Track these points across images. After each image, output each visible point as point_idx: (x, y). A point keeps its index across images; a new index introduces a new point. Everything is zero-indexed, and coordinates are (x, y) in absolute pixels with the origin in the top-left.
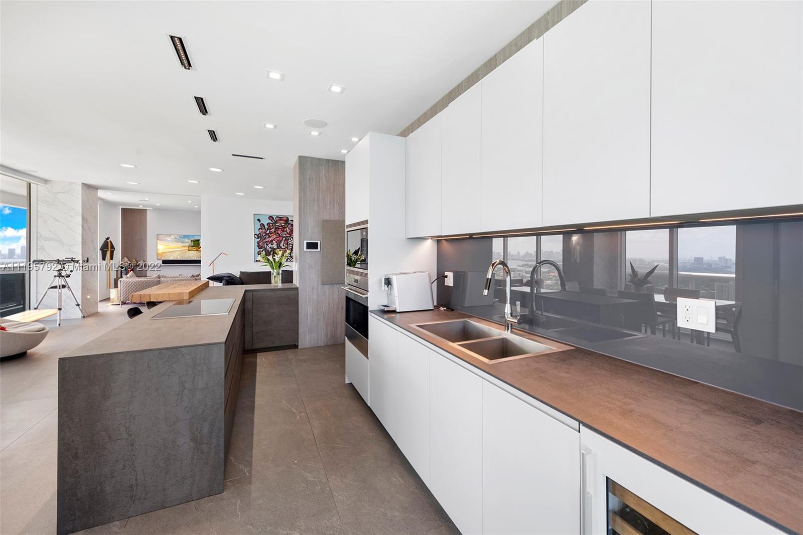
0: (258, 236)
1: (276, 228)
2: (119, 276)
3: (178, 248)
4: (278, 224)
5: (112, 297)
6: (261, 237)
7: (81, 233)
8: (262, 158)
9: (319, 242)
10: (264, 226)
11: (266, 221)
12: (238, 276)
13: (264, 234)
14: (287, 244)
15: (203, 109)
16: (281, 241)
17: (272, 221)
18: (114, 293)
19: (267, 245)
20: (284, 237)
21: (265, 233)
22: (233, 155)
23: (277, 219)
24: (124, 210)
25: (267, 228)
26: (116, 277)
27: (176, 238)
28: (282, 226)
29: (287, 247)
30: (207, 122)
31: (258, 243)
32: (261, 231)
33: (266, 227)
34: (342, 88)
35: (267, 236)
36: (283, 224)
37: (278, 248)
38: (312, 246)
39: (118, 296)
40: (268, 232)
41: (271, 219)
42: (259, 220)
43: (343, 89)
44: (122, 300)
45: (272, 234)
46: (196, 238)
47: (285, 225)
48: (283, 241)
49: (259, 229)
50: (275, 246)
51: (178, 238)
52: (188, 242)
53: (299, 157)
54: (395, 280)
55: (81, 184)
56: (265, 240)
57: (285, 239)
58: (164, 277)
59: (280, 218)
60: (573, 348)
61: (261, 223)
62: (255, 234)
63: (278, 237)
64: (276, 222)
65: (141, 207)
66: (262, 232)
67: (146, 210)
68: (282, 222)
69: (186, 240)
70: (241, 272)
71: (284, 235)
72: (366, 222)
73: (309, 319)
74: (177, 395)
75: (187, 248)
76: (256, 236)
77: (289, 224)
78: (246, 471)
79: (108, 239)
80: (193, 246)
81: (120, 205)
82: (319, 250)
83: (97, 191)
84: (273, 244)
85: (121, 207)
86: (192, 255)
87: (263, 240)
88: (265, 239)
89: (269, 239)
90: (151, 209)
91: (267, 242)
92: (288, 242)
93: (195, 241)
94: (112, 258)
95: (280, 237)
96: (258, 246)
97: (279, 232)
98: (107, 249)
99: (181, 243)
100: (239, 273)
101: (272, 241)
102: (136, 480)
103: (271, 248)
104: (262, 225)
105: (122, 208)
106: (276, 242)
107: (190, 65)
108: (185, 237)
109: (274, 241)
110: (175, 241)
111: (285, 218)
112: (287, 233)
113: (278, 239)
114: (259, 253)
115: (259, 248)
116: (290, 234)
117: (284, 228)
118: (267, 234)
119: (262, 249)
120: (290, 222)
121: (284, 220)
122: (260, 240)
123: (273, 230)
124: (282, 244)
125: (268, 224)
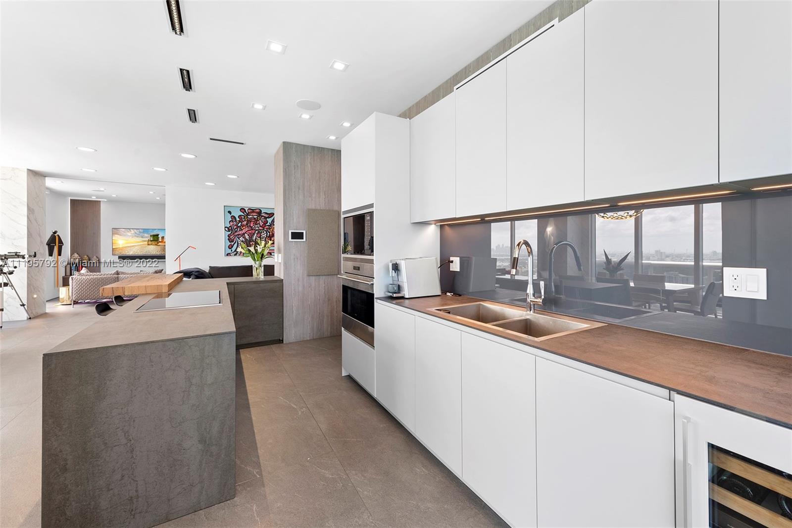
0: (229, 229)
1: (248, 221)
2: (68, 273)
3: (138, 242)
4: (251, 216)
5: (61, 296)
6: (232, 230)
7: (26, 224)
8: (243, 144)
9: (304, 232)
10: (235, 219)
11: (237, 214)
12: (208, 272)
13: (235, 227)
15: (188, 85)
16: (254, 234)
17: (243, 213)
18: (63, 292)
19: (239, 238)
20: (257, 230)
21: (236, 225)
22: (211, 139)
23: (249, 211)
24: (74, 203)
25: (239, 221)
26: (64, 275)
27: (136, 233)
28: (255, 219)
30: (189, 100)
31: (229, 236)
32: (231, 223)
33: (238, 219)
34: (346, 65)
35: (239, 230)
36: (255, 217)
38: (297, 236)
39: (69, 295)
40: (239, 225)
41: (243, 211)
42: (230, 212)
43: (347, 67)
44: (74, 299)
45: (244, 227)
46: (155, 233)
47: (257, 218)
48: (256, 235)
49: (230, 221)
51: (138, 233)
52: (147, 237)
53: (284, 143)
54: (403, 266)
55: (26, 170)
57: (258, 232)
58: (123, 273)
59: (253, 211)
60: (606, 325)
61: (232, 215)
62: (225, 227)
63: (250, 230)
64: (248, 215)
65: (94, 198)
66: (233, 224)
67: (100, 201)
68: (254, 214)
69: (146, 235)
70: (210, 267)
71: (257, 228)
72: (371, 206)
73: (294, 312)
74: (183, 392)
75: (146, 243)
76: (226, 229)
77: (262, 216)
78: (255, 473)
79: (55, 233)
80: (151, 241)
81: (70, 196)
82: (304, 240)
83: (45, 179)
84: (245, 237)
85: (70, 198)
86: (153, 250)
87: (234, 234)
88: (236, 232)
89: (241, 232)
90: (105, 200)
91: (239, 235)
92: (261, 235)
93: (154, 236)
94: (60, 254)
95: (252, 229)
96: (228, 239)
97: (252, 225)
98: (54, 243)
99: (141, 238)
100: (209, 268)
101: (244, 234)
102: (137, 491)
104: (233, 217)
105: (71, 200)
107: (182, 30)
108: (145, 231)
109: (246, 234)
110: (135, 236)
111: (258, 210)
112: (260, 226)
113: (250, 232)
114: (230, 247)
115: (230, 242)
116: (263, 227)
117: (257, 220)
118: (238, 227)
119: (233, 243)
120: (263, 214)
121: (256, 213)
122: (231, 233)
123: (245, 223)
124: (255, 237)
125: (240, 216)
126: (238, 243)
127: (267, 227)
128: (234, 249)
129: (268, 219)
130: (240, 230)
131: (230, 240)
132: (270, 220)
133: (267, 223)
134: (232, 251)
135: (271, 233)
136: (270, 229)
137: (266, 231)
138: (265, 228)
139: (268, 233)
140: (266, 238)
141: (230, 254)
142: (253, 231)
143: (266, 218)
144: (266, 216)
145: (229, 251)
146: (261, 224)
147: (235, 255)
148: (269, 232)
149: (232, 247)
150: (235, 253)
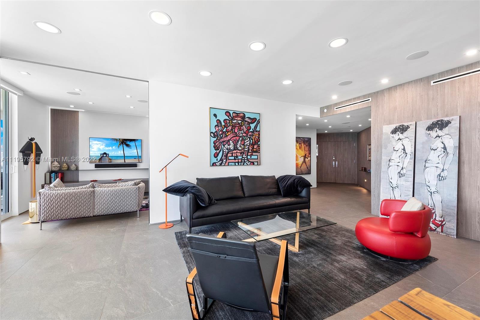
0: (214, 135)
1: (233, 126)
4: (235, 121)
6: (217, 136)
10: (221, 123)
11: (222, 117)
13: (221, 133)
14: (244, 145)
16: (238, 141)
17: (228, 116)
19: (224, 145)
20: (241, 137)
21: (222, 131)
23: (234, 115)
24: (54, 112)
25: (224, 126)
28: (239, 124)
29: (244, 148)
31: (214, 143)
32: (217, 128)
33: (223, 124)
35: (224, 135)
36: (239, 122)
37: (234, 149)
40: (225, 130)
41: (228, 114)
42: (215, 115)
44: (42, 219)
45: (229, 133)
47: (241, 123)
48: (240, 141)
49: (215, 126)
50: (231, 146)
56: (222, 140)
57: (242, 139)
59: (237, 114)
61: (217, 119)
62: (211, 133)
63: (235, 137)
64: (233, 119)
65: (72, 108)
66: (219, 130)
67: (78, 111)
68: (239, 119)
70: (197, 179)
71: (241, 135)
76: (212, 135)
77: (246, 121)
79: (31, 140)
81: (51, 105)
84: (230, 145)
85: (50, 108)
87: (219, 140)
88: (221, 138)
89: (226, 139)
90: (83, 110)
91: (224, 142)
92: (244, 143)
94: (37, 162)
95: (237, 136)
96: (214, 147)
97: (236, 131)
98: (31, 150)
101: (229, 141)
103: (227, 149)
104: (218, 122)
105: (51, 109)
106: (233, 143)
109: (231, 141)
111: (242, 115)
112: (245, 133)
113: (235, 138)
114: (216, 155)
115: (216, 150)
116: (247, 133)
117: (241, 126)
118: (223, 132)
119: (218, 151)
120: (247, 119)
121: (240, 117)
122: (217, 139)
123: (230, 128)
124: (239, 144)
125: (225, 120)
126: (223, 151)
127: (250, 133)
128: (219, 157)
129: (251, 125)
130: (225, 137)
131: (216, 148)
132: (253, 126)
133: (250, 129)
134: (217, 160)
135: (254, 141)
136: (253, 135)
137: (249, 138)
138: (248, 134)
139: (251, 141)
140: (249, 146)
141: (215, 163)
142: (238, 138)
143: (249, 123)
144: (249, 121)
145: (214, 160)
146: (245, 130)
147: (220, 165)
148: (252, 139)
149: (218, 155)
150: (220, 162)
